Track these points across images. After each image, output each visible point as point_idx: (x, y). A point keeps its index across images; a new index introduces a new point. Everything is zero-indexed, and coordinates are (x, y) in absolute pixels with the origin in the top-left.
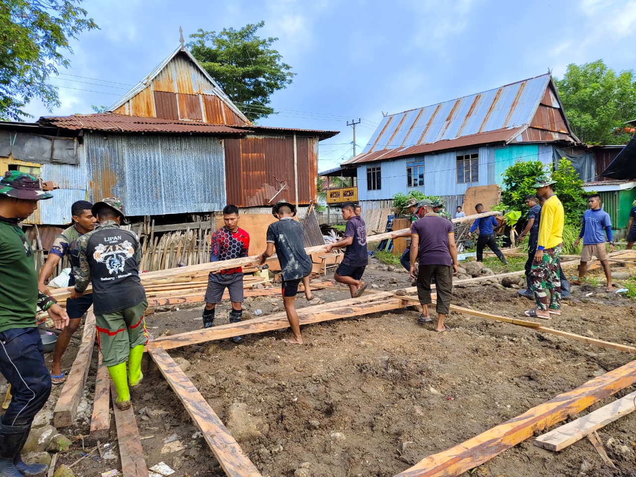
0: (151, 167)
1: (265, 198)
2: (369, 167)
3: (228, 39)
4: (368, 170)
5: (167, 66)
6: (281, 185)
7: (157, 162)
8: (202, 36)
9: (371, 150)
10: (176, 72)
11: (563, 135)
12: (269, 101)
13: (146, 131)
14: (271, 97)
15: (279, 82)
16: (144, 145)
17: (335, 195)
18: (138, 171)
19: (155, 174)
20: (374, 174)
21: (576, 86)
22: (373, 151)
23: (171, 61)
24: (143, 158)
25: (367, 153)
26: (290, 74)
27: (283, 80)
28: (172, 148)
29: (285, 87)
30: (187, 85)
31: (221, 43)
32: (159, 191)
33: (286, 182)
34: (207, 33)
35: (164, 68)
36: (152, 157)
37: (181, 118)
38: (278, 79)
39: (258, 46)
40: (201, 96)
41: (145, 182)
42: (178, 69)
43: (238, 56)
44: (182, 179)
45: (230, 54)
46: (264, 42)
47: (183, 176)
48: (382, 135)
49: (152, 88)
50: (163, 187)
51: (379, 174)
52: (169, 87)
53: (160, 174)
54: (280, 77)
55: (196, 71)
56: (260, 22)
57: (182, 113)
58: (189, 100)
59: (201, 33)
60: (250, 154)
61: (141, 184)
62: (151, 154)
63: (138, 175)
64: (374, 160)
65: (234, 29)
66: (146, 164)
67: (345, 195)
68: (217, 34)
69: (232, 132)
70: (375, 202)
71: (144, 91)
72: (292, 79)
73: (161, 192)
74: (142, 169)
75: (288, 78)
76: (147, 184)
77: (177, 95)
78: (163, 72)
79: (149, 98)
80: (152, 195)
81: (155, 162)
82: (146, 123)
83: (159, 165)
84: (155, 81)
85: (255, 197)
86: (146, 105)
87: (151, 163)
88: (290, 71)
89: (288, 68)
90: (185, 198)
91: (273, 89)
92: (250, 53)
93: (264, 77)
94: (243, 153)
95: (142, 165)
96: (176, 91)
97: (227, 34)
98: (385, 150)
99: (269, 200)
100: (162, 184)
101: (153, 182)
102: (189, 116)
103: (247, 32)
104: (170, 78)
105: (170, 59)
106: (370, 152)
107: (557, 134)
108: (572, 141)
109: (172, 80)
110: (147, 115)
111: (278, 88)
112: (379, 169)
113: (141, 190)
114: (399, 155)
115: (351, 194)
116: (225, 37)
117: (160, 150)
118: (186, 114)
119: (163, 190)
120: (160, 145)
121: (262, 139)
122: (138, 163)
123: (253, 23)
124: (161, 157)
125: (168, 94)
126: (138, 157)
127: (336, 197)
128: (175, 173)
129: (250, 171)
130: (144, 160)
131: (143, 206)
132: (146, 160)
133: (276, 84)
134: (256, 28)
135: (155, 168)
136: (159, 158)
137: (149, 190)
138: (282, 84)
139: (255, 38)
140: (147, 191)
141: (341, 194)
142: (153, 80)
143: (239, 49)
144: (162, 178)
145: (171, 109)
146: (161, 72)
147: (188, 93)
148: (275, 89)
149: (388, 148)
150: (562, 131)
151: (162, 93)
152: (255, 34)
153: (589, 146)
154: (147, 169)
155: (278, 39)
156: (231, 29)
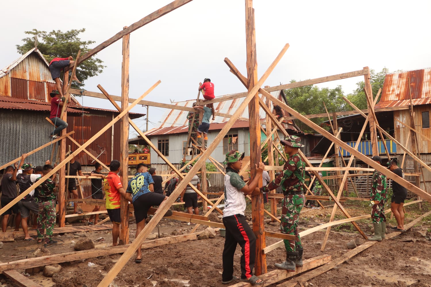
0: (13, 134)
1: (89, 159)
2: (160, 139)
3: (56, 38)
4: (159, 141)
5: (22, 61)
6: (101, 150)
7: (18, 131)
8: (36, 33)
9: (161, 126)
10: (29, 65)
11: (291, 126)
12: (84, 84)
13: (14, 108)
14: (85, 82)
15: (92, 71)
16: (10, 118)
17: (132, 158)
18: (4, 136)
19: (15, 139)
20: (163, 144)
21: (297, 95)
22: (163, 127)
23: (26, 58)
24: (8, 127)
25: (158, 127)
26: (101, 66)
27: (95, 70)
28: (30, 121)
29: (97, 75)
30: (36, 75)
31: (50, 40)
32: (17, 151)
33: (105, 148)
34: (40, 32)
35: (20, 63)
36: (15, 126)
37: (30, 98)
38: (92, 69)
39: (79, 45)
40: (45, 83)
41: (7, 145)
42: (30, 63)
43: (63, 51)
44: (34, 143)
45: (57, 49)
46: (84, 43)
47: (36, 142)
48: (170, 116)
49: (10, 75)
50: (20, 149)
51: (167, 144)
52: (23, 76)
53: (19, 139)
54: (93, 68)
55: (44, 66)
56: (82, 29)
57: (30, 94)
58: (37, 85)
59: (35, 32)
60: (80, 127)
61: (4, 146)
62: (15, 124)
63: (3, 139)
64: (164, 134)
65: (61, 31)
66: (10, 132)
67: (140, 158)
68: (47, 34)
69: (74, 112)
70: (164, 165)
71: (4, 78)
72: (102, 70)
73: (18, 152)
74: (7, 135)
75: (100, 69)
76: (9, 146)
77: (28, 82)
78: (19, 65)
79: (7, 82)
80: (12, 154)
81: (16, 130)
82: (9, 102)
83: (19, 133)
84: (12, 72)
85: (81, 158)
86: (4, 87)
87: (13, 131)
88: (102, 64)
89: (100, 61)
90: (36, 157)
91: (87, 77)
92: (73, 49)
93: (82, 67)
94: (75, 126)
95: (7, 132)
96: (28, 78)
97: (55, 34)
98: (172, 127)
99: (92, 161)
100: (20, 147)
101: (14, 145)
102: (35, 97)
103: (72, 34)
104: (24, 70)
105: (26, 56)
106: (161, 128)
107: (287, 125)
108: (296, 130)
109: (25, 71)
110: (4, 94)
111: (91, 76)
112: (168, 140)
113: (4, 150)
114: (183, 132)
115: (146, 158)
116: (54, 36)
117: (21, 122)
118: (33, 95)
119: (20, 151)
120: (21, 119)
121: (90, 117)
122: (4, 130)
123: (76, 29)
124: (21, 127)
125: (22, 80)
126: (4, 127)
127: (133, 160)
128: (30, 139)
129: (79, 139)
130: (9, 128)
131: (4, 162)
132: (10, 129)
133: (90, 73)
134: (78, 32)
135: (16, 134)
136: (19, 128)
137: (10, 150)
138: (94, 72)
139: (77, 39)
140: (9, 151)
141: (138, 158)
142: (11, 70)
143: (64, 46)
144: (20, 142)
145: (22, 92)
146: (18, 65)
147: (36, 81)
148: (89, 77)
149: (174, 126)
150: (289, 123)
151: (17, 79)
152: (77, 36)
153: (305, 134)
154: (10, 135)
155: (95, 42)
156: (59, 31)
